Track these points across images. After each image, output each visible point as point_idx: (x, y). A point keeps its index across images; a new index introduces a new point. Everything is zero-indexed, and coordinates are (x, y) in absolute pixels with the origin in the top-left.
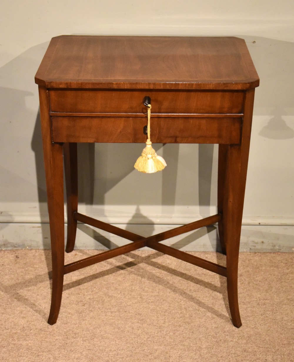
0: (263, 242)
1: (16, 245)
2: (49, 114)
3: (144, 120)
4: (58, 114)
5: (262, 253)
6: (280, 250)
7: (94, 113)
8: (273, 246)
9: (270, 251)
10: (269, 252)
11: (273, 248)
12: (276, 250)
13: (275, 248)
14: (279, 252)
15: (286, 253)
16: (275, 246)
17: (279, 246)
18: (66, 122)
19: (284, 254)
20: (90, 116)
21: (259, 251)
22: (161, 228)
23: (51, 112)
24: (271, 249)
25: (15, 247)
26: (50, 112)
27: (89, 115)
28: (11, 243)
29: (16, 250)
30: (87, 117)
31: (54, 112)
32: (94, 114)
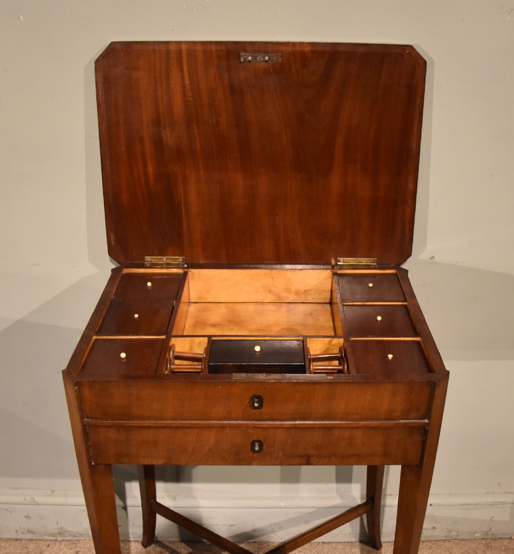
0: (434, 528)
1: (76, 535)
2: (82, 423)
3: (251, 431)
4: (99, 422)
5: (433, 542)
6: (458, 536)
7: (162, 420)
8: (448, 532)
9: (444, 539)
10: (441, 540)
11: (448, 534)
12: (452, 537)
13: (451, 534)
14: (456, 539)
15: (466, 540)
16: (451, 532)
17: (457, 532)
18: (113, 434)
19: (463, 543)
20: (155, 425)
21: (428, 539)
22: (288, 514)
23: (86, 419)
24: (446, 536)
25: (75, 536)
26: (84, 419)
27: (152, 425)
28: (69, 531)
29: (77, 540)
30: (149, 427)
31: (92, 418)
32: (161, 422)
